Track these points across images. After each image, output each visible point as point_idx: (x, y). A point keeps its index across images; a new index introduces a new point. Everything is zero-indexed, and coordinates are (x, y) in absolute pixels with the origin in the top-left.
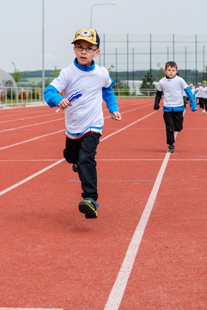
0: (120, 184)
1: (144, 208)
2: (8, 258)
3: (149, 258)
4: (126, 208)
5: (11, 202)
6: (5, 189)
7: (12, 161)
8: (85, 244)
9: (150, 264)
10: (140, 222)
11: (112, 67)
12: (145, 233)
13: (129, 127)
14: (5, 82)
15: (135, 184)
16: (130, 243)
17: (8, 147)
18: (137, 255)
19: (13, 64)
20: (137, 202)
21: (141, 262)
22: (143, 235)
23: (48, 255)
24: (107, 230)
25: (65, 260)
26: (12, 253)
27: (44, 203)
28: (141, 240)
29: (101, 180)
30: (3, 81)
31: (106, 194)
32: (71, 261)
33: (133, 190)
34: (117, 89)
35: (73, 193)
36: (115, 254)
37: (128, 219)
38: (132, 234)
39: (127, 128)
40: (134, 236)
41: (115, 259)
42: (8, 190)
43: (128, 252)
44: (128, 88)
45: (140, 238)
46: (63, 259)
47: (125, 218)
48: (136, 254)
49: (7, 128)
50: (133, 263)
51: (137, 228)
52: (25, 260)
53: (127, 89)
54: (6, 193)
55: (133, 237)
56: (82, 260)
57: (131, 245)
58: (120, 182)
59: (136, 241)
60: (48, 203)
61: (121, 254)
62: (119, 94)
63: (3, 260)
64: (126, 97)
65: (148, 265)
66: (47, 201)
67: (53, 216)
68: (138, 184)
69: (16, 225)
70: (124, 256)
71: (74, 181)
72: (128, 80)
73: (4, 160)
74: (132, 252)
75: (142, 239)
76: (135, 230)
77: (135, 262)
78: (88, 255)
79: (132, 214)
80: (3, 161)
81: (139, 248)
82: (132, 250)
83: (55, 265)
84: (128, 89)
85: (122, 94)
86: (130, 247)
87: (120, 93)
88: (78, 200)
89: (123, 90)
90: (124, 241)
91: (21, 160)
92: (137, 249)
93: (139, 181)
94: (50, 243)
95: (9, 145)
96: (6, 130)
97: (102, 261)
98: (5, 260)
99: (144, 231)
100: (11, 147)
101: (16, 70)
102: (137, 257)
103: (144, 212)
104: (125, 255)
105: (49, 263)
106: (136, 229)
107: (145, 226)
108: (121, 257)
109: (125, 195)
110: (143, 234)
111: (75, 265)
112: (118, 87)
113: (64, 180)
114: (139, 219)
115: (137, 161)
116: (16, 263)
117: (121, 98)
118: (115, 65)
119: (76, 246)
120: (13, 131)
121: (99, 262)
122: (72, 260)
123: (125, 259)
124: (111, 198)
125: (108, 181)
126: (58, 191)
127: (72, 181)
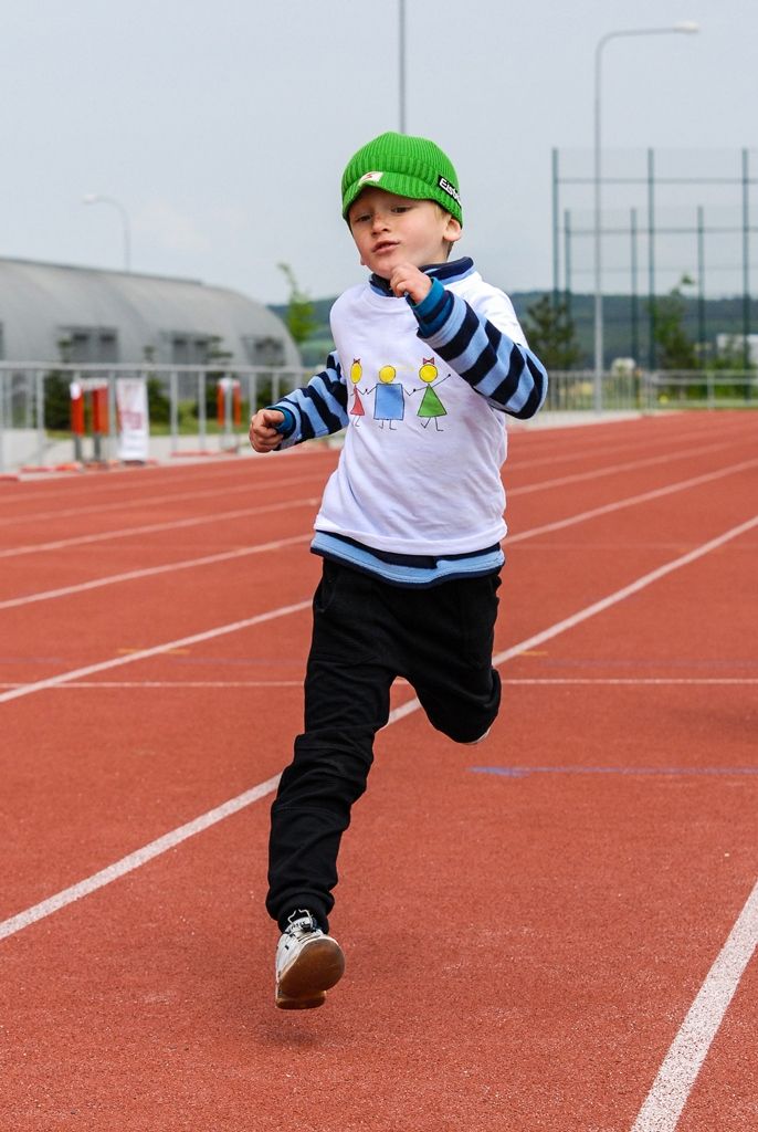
0: (671, 786)
1: (751, 888)
2: (205, 1092)
3: (744, 1095)
4: (680, 885)
5: (235, 858)
6: (218, 806)
7: (257, 684)
8: (505, 1036)
9: (744, 1118)
10: (730, 943)
11: (686, 281)
12: (740, 991)
13: (737, 539)
14: (251, 342)
15: (729, 784)
16: (676, 1030)
17: (245, 623)
18: (698, 1080)
19: (285, 268)
20: (727, 860)
21: (710, 1111)
22: (733, 999)
23: (357, 1078)
24: (597, 978)
25: (419, 1099)
26: (219, 1070)
27: (365, 865)
28: (719, 1022)
29: (597, 769)
30: (244, 339)
31: (609, 826)
32: (441, 1105)
33: (717, 812)
34: (703, 373)
35: (482, 821)
36: (616, 1075)
37: (682, 935)
38: (692, 996)
39: (729, 542)
40: (696, 1002)
41: (612, 1097)
42: (231, 811)
43: (664, 1071)
44: (748, 366)
45: (721, 1009)
46: (413, 1094)
47: (673, 927)
48: (695, 1075)
49: (251, 543)
50: (679, 1113)
51: (714, 970)
52: (268, 1099)
53: (742, 372)
54: (221, 824)
55: (692, 1009)
56: (485, 1101)
57: (680, 1038)
58: (671, 777)
59: (701, 1024)
60: (378, 863)
61: (636, 1078)
62: (711, 390)
63: (182, 1098)
64: (740, 403)
65: (737, 1122)
66: (375, 857)
67: (395, 917)
68: (742, 787)
69: (248, 957)
70: (649, 1085)
71: (492, 771)
72: (747, 332)
73: (223, 679)
74: (679, 1069)
75: (727, 1015)
76: (703, 977)
77: (686, 1111)
78: (509, 1081)
79: (702, 915)
80: (221, 684)
81: (709, 1052)
82: (683, 1060)
83: (380, 1121)
84: (750, 373)
85: (724, 391)
86: (674, 1049)
87: (717, 387)
88: (497, 852)
89: (729, 377)
90: (656, 1025)
91: (290, 680)
92: (701, 1055)
93: (746, 771)
94: (370, 1031)
95: (249, 616)
96: (244, 551)
97: (562, 1107)
98: (191, 1097)
99: (737, 982)
100: (258, 625)
101: (295, 293)
102: (698, 1089)
103: (747, 904)
104: (651, 1082)
105: (359, 1111)
106: (710, 973)
107: (747, 961)
108: (637, 1089)
109: (684, 832)
110: (731, 996)
111: (457, 1120)
112: (708, 362)
113: (453, 765)
114: (727, 931)
115: (747, 685)
116: (234, 1112)
117: (718, 409)
118: (694, 276)
119: (468, 1043)
120: (271, 553)
121: (548, 1108)
122: (449, 1100)
123: (650, 1097)
124: (628, 846)
125: (626, 771)
126: (424, 813)
127: (485, 770)
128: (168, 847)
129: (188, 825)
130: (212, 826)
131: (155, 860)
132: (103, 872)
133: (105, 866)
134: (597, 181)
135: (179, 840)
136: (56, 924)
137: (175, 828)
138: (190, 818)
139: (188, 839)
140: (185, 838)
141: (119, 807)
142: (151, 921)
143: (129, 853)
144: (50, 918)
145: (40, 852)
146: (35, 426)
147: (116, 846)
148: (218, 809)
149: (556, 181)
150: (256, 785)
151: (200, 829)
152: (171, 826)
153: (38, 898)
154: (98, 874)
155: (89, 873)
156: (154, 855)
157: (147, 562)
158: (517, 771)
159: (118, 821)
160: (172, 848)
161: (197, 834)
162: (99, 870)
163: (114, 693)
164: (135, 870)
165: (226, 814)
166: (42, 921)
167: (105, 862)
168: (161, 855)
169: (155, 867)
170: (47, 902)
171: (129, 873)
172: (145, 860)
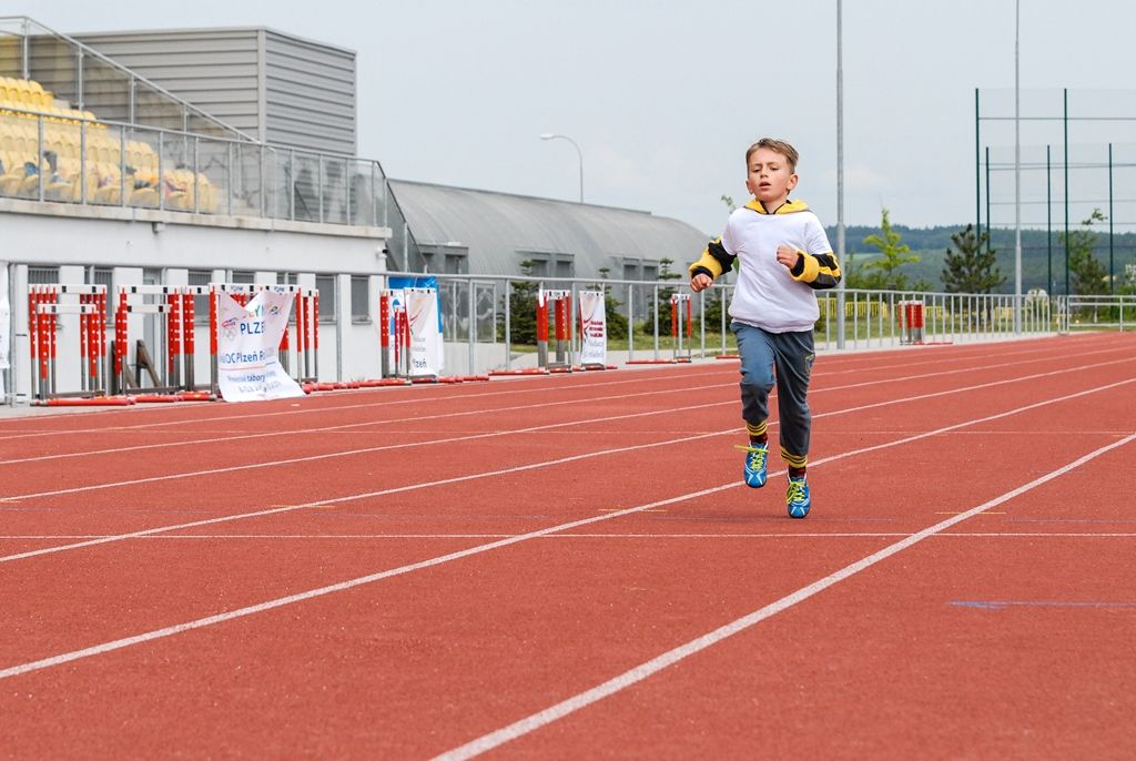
5: (735, 672)
6: (712, 631)
7: (735, 536)
11: (1097, 216)
27: (861, 678)
29: (1071, 603)
31: (1090, 648)
34: (1114, 297)
35: (967, 644)
42: (725, 635)
60: (874, 677)
62: (1122, 313)
66: (870, 672)
71: (970, 604)
87: (1127, 310)
88: (987, 669)
113: (932, 600)
124: (1112, 663)
125: (1098, 605)
126: (912, 637)
127: (963, 603)
128: (668, 663)
129: (686, 646)
130: (709, 647)
131: (656, 674)
132: (608, 683)
133: (610, 678)
134: (1017, 119)
135: (679, 658)
136: (569, 724)
137: (672, 648)
138: (687, 640)
139: (687, 657)
140: (684, 656)
141: (617, 632)
142: (660, 722)
143: (631, 668)
144: (563, 720)
145: (546, 666)
146: (501, 339)
147: (618, 662)
148: (712, 634)
149: (978, 119)
150: (745, 615)
151: (697, 649)
152: (669, 646)
153: (548, 704)
154: (603, 685)
155: (595, 684)
156: (656, 670)
157: (617, 443)
158: (993, 605)
159: (617, 642)
160: (673, 665)
161: (695, 653)
162: (605, 681)
163: (600, 542)
164: (639, 681)
165: (721, 637)
166: (555, 723)
167: (610, 675)
168: (663, 670)
169: (658, 680)
170: (557, 707)
171: (634, 684)
172: (648, 674)
